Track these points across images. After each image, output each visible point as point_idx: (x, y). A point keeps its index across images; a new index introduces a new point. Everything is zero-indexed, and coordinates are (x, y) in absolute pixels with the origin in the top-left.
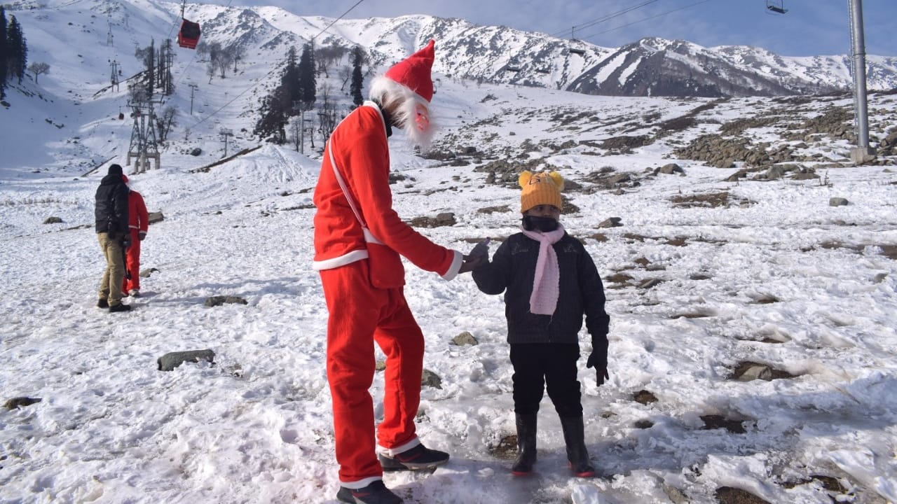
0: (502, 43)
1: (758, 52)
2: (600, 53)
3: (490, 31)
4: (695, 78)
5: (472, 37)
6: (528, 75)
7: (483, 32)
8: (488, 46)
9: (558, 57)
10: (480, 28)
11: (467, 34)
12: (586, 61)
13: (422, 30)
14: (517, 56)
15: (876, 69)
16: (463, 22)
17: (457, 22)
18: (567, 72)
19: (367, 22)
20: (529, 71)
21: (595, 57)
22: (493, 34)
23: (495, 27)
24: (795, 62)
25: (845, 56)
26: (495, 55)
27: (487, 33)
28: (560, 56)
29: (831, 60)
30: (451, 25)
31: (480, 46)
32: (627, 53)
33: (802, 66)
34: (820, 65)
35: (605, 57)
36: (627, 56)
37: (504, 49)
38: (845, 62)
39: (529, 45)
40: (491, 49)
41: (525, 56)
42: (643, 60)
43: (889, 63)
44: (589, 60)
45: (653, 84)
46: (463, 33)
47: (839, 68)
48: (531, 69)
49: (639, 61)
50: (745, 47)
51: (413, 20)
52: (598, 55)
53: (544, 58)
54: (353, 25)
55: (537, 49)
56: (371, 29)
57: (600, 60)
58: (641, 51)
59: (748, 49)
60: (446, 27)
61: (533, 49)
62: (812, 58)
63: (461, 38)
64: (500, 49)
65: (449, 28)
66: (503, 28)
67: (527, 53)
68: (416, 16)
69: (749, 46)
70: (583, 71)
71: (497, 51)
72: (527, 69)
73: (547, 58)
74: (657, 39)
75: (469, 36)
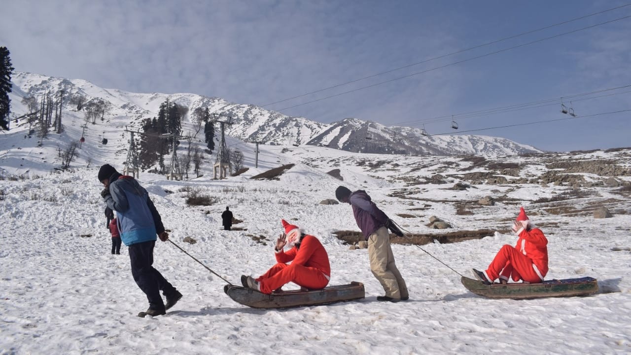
0: (252, 116)
1: (416, 131)
2: (322, 127)
3: (244, 107)
4: (391, 145)
5: (231, 110)
6: (273, 139)
7: (238, 108)
8: (242, 118)
9: (293, 127)
10: (236, 105)
11: (226, 109)
12: (312, 132)
13: (192, 104)
14: (263, 126)
15: (488, 145)
16: (222, 100)
17: (219, 100)
18: (300, 138)
19: (151, 95)
20: (273, 137)
21: (318, 129)
22: (245, 109)
23: (247, 105)
24: (440, 138)
25: (469, 136)
26: (247, 124)
27: (241, 109)
28: (294, 127)
29: (461, 138)
30: (214, 102)
31: (236, 118)
32: (341, 127)
33: (444, 141)
34: (454, 141)
35: (325, 129)
36: (341, 129)
37: (254, 121)
38: (470, 140)
39: (271, 119)
40: (245, 120)
41: (269, 126)
42: (353, 132)
43: (496, 141)
44: (314, 131)
45: (362, 148)
46: (224, 107)
47: (466, 143)
48: (275, 135)
49: (350, 133)
50: (408, 127)
51: (186, 97)
52: (320, 127)
53: (283, 127)
54: (141, 97)
55: (277, 121)
56: (155, 101)
57: (322, 131)
58: (351, 127)
59: (410, 129)
60: (210, 103)
61: (275, 121)
62: (449, 136)
63: (222, 111)
64: (251, 120)
65: (213, 104)
66: (252, 106)
67: (271, 124)
68: (188, 94)
69: (411, 127)
70: (311, 138)
71: (249, 122)
72: (272, 135)
73: (285, 128)
74: (355, 119)
75: (228, 110)
